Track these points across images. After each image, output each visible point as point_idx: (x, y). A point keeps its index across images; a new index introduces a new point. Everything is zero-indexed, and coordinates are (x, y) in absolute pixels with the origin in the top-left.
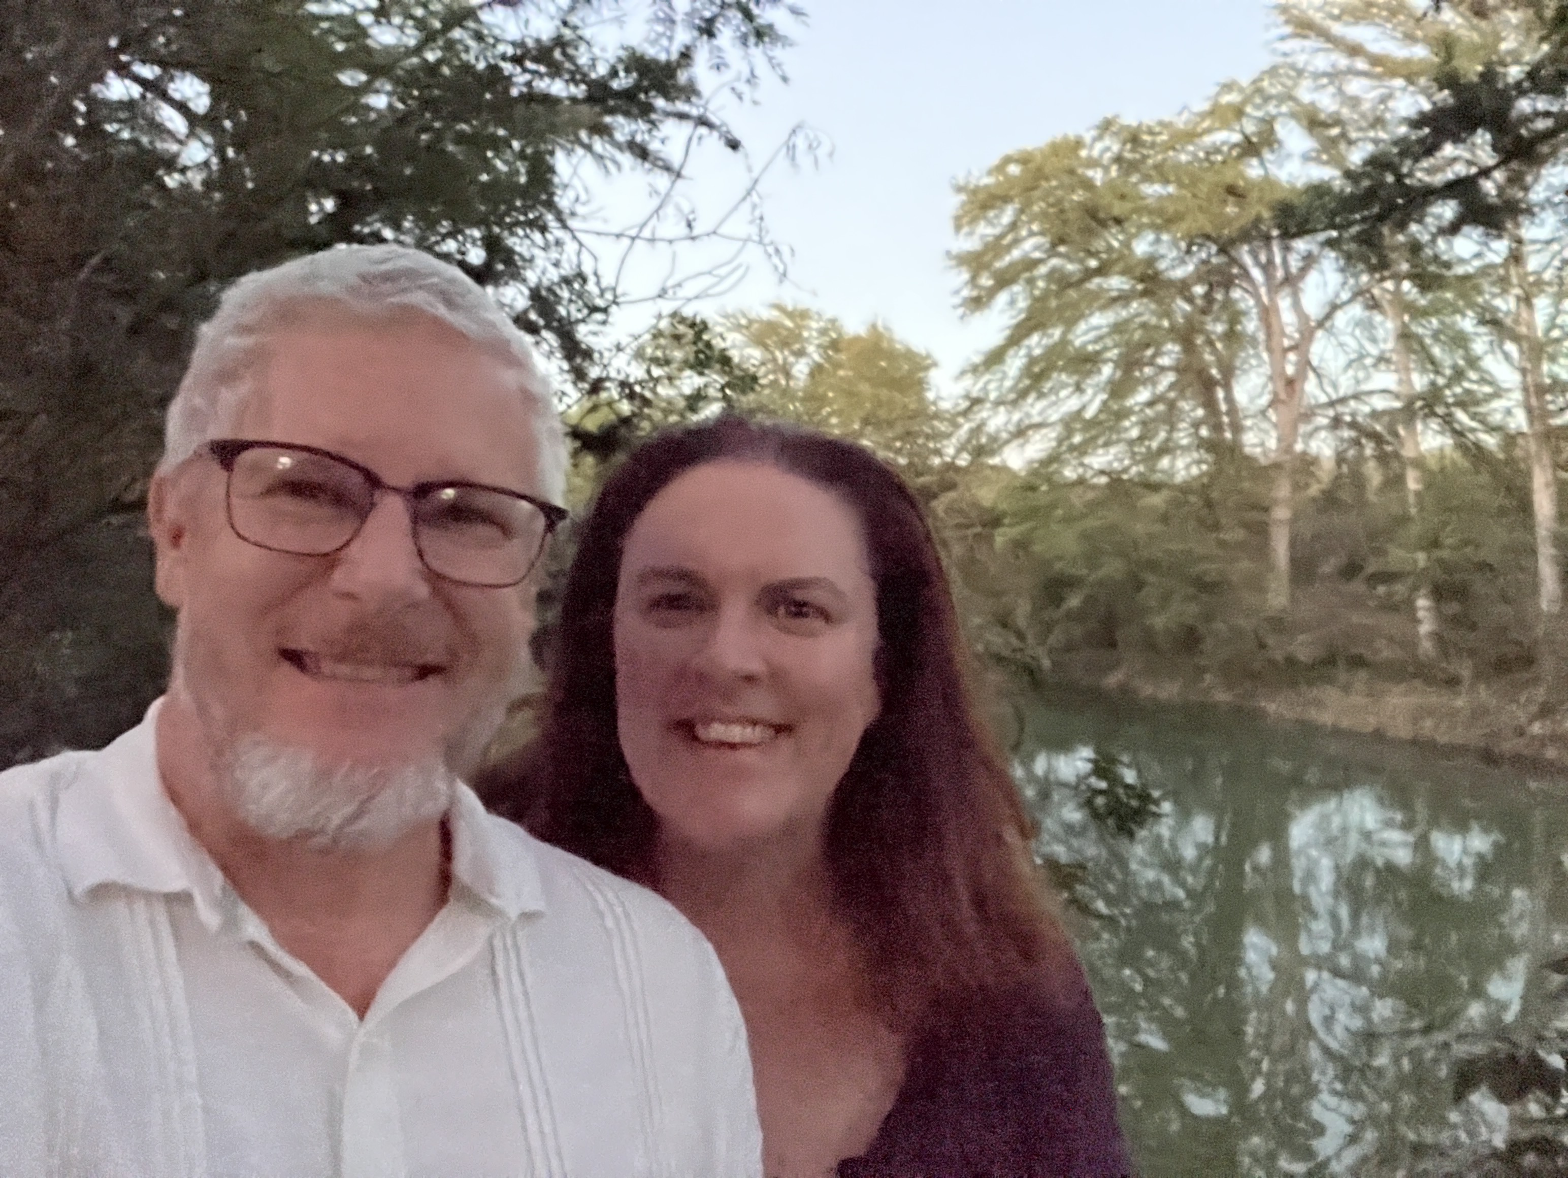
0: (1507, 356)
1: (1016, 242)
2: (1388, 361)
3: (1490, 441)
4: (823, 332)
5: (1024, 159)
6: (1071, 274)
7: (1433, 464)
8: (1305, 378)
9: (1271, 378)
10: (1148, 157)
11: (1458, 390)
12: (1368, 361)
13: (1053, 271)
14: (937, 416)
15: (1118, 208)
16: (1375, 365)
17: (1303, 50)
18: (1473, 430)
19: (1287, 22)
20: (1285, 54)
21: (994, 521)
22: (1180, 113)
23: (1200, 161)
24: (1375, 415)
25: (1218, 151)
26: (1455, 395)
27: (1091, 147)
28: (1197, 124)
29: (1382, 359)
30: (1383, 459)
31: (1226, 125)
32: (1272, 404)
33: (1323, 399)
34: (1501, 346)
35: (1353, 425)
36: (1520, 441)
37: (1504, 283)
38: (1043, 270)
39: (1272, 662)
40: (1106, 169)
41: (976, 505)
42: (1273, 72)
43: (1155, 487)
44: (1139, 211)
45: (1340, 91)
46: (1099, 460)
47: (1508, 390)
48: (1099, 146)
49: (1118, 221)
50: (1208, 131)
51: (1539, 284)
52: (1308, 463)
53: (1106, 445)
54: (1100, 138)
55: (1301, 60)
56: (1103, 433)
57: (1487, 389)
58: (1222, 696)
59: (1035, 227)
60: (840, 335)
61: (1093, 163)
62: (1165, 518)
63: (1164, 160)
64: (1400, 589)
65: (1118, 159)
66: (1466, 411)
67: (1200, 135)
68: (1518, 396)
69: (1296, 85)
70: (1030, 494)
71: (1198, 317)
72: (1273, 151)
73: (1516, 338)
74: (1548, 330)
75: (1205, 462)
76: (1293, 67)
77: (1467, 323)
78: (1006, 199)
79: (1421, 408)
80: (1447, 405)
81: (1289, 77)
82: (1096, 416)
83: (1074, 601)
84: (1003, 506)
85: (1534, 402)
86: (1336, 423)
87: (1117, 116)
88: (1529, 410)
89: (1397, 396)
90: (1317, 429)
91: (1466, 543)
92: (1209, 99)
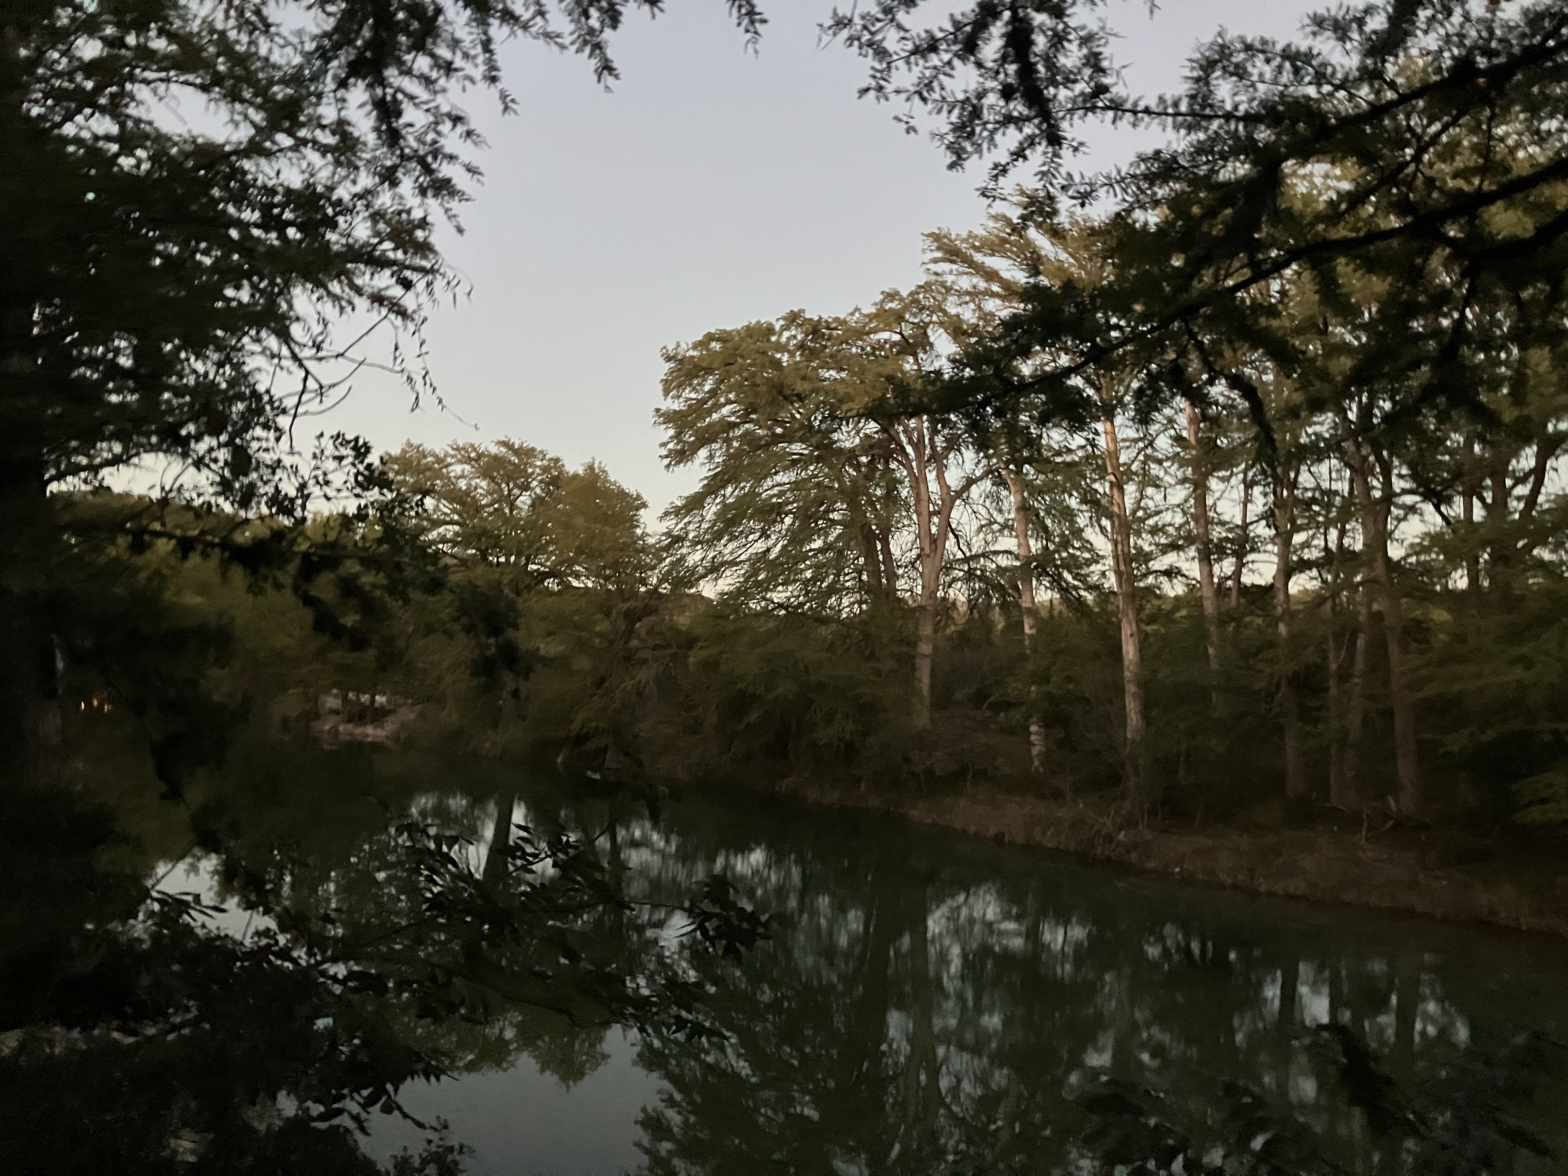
0: (1103, 529)
1: (717, 407)
2: (1011, 528)
3: (1089, 597)
4: (545, 470)
5: (723, 337)
6: (761, 438)
7: (1044, 614)
8: (946, 538)
9: (918, 536)
10: (825, 347)
11: (1064, 555)
12: (996, 527)
13: (747, 433)
14: (644, 550)
15: (800, 387)
16: (1001, 531)
17: (951, 272)
18: (1076, 588)
19: (938, 249)
20: (936, 274)
21: (690, 642)
22: (852, 314)
23: (867, 354)
24: (1000, 570)
25: (882, 348)
26: (1062, 559)
27: (780, 334)
28: (866, 324)
29: (1005, 526)
30: (1004, 606)
31: (889, 328)
32: (919, 556)
33: (960, 555)
34: (1098, 521)
35: (982, 578)
36: (1112, 599)
37: (1102, 472)
38: (738, 432)
39: (914, 775)
40: (792, 354)
41: (674, 629)
42: (926, 287)
43: (825, 621)
44: (817, 391)
45: (980, 308)
46: (779, 596)
47: (1103, 557)
48: (786, 334)
49: (800, 398)
50: (875, 331)
51: (1129, 474)
52: (947, 607)
53: (785, 583)
54: (787, 328)
55: (949, 279)
56: (782, 573)
57: (1087, 555)
58: (874, 802)
59: (732, 396)
60: (561, 473)
61: (781, 348)
62: (831, 648)
63: (838, 351)
64: (1016, 715)
65: (802, 346)
66: (1070, 572)
67: (868, 334)
68: (1110, 562)
69: (945, 300)
70: (720, 621)
71: (861, 482)
72: (925, 352)
73: (1110, 516)
74: (1134, 512)
75: (865, 602)
76: (943, 284)
77: (1073, 502)
78: (709, 371)
79: (1036, 567)
80: (1057, 567)
81: (939, 292)
82: (777, 558)
83: (754, 716)
84: (699, 631)
85: (1122, 568)
86: (970, 575)
87: (803, 311)
88: (1118, 573)
89: (1017, 558)
90: (954, 580)
91: (1069, 679)
92: (875, 304)
